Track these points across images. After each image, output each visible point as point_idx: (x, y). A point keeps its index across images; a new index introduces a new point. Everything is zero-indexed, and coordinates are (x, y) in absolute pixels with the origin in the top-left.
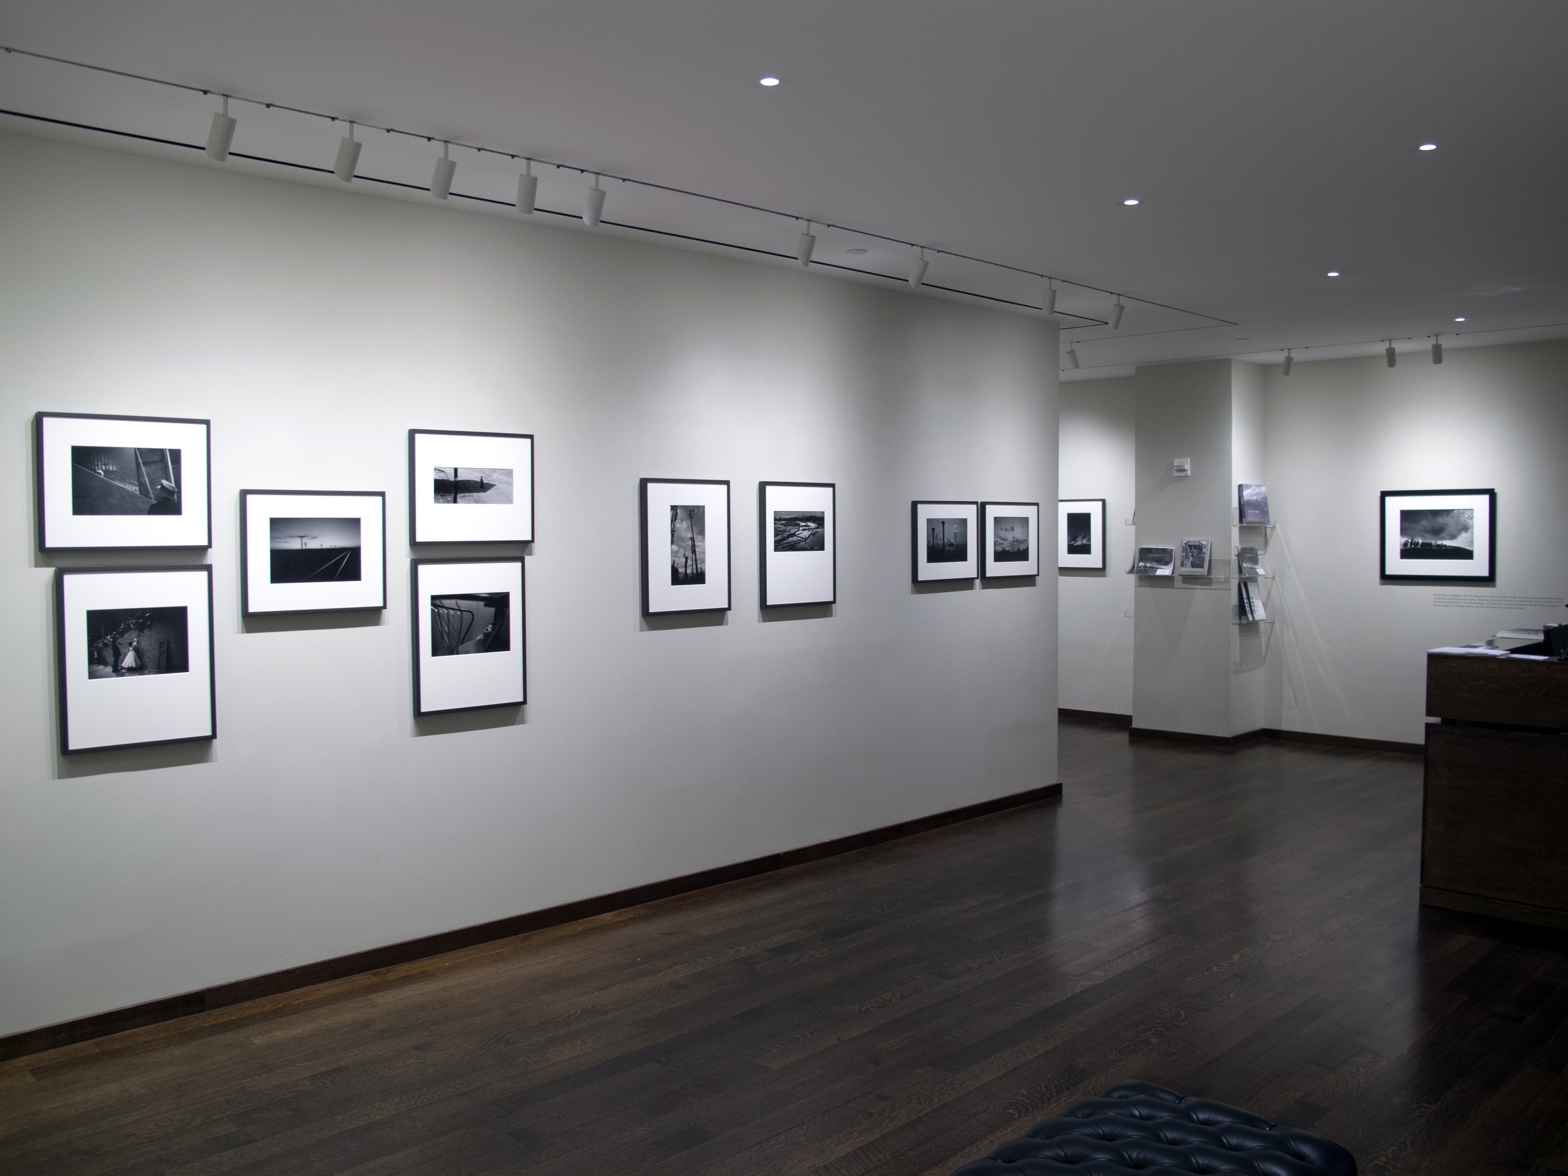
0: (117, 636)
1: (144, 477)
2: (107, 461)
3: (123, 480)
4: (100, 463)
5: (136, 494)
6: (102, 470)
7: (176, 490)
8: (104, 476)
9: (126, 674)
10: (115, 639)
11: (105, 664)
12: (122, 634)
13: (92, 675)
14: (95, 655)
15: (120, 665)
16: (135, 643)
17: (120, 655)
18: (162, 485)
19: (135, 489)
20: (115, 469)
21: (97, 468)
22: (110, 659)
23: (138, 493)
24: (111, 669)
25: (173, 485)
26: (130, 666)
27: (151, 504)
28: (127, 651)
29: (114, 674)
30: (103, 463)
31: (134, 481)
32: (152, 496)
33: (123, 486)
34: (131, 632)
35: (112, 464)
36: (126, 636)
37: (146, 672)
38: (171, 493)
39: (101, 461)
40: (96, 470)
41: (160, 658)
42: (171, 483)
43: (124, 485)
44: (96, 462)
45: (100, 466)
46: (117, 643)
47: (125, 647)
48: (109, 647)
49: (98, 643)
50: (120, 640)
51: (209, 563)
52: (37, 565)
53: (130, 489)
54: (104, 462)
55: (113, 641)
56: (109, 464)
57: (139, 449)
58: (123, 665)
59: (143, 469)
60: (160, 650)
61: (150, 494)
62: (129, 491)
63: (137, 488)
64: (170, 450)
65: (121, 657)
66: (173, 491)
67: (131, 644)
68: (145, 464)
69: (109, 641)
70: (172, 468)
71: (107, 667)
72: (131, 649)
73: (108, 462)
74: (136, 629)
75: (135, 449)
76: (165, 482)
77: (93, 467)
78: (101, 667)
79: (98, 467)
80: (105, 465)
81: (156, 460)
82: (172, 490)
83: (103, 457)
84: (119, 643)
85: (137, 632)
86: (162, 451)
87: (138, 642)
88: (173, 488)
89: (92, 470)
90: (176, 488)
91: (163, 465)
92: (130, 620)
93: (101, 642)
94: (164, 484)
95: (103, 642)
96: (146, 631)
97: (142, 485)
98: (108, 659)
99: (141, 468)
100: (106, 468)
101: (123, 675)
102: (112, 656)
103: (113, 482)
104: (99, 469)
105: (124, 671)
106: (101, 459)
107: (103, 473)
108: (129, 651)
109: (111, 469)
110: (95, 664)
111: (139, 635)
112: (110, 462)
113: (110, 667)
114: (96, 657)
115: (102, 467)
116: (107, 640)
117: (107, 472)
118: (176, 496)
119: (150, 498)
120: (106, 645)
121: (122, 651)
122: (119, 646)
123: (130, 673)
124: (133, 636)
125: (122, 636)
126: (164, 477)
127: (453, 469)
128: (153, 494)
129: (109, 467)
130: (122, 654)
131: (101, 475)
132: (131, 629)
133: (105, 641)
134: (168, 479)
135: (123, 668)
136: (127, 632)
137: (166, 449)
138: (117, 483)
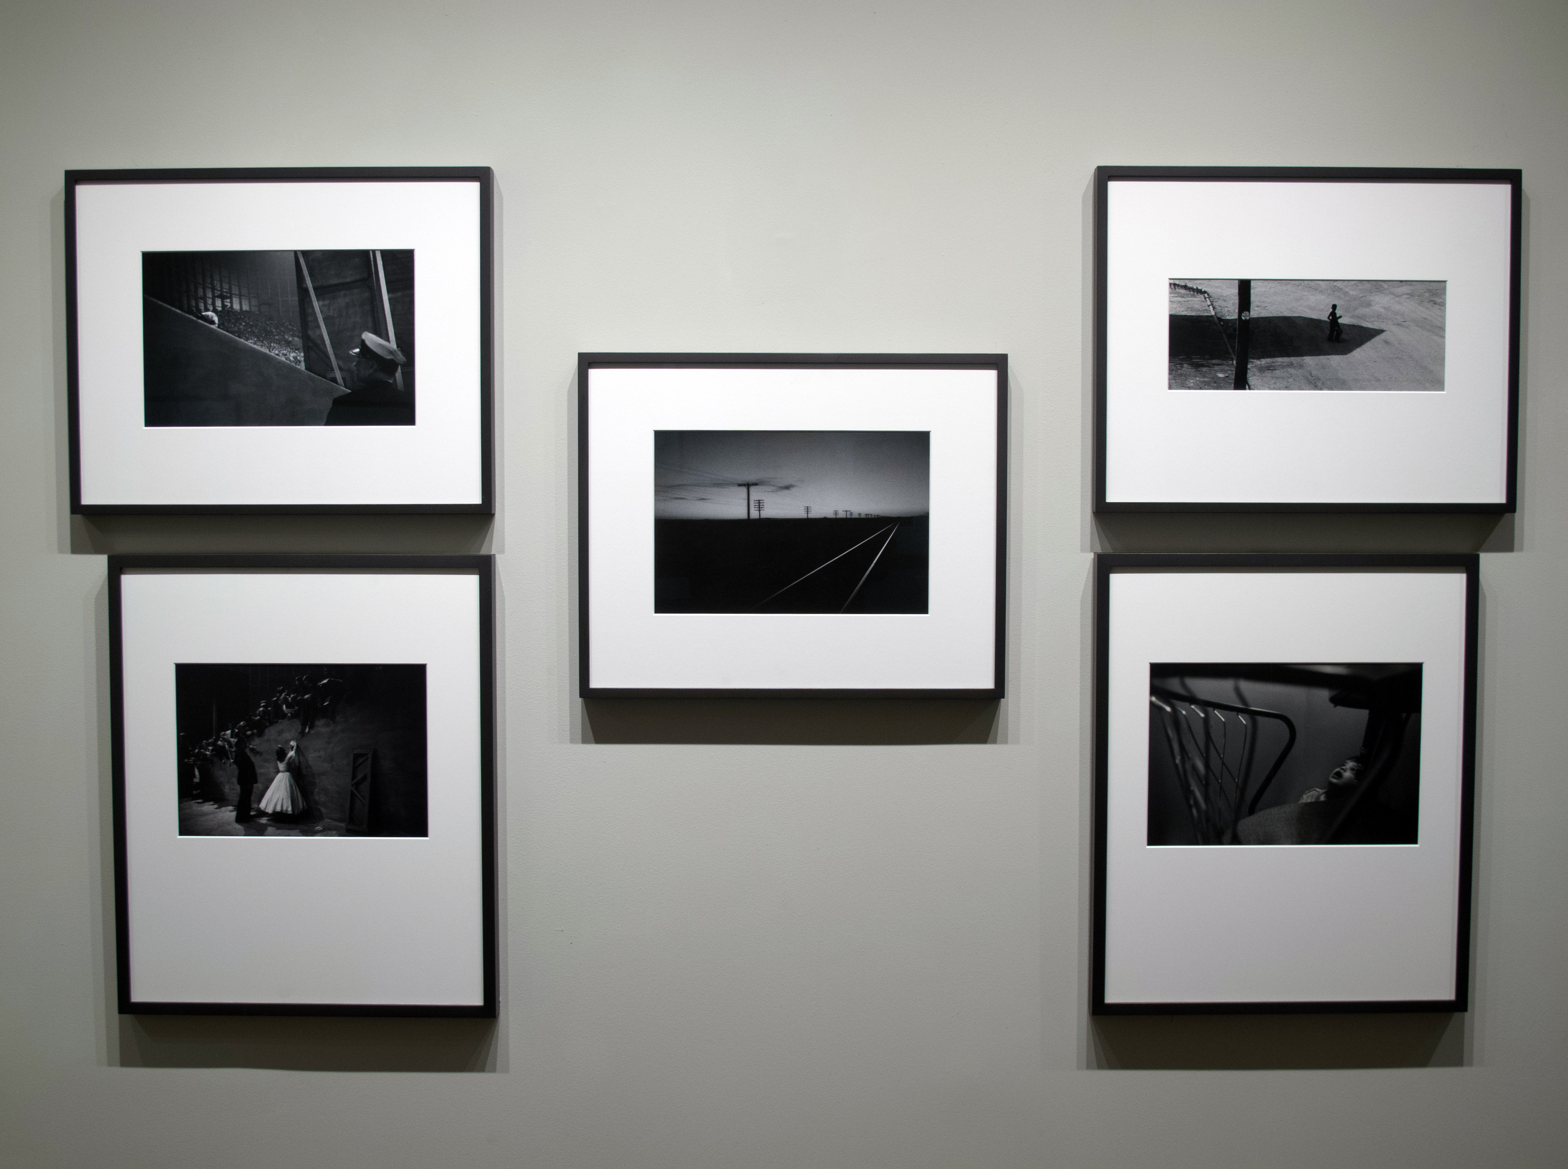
0: (249, 733)
1: (319, 327)
2: (226, 286)
3: (265, 336)
4: (210, 295)
5: (299, 371)
6: (215, 311)
7: (401, 357)
8: (219, 327)
9: (270, 829)
10: (243, 740)
11: (220, 800)
12: (260, 729)
13: (187, 827)
14: (195, 776)
15: (254, 806)
16: (292, 753)
17: (256, 782)
18: (363, 345)
19: (295, 358)
20: (246, 307)
21: (202, 306)
22: (232, 788)
23: (302, 367)
24: (234, 814)
25: (393, 345)
26: (279, 809)
27: (336, 395)
28: (272, 770)
29: (238, 827)
30: (217, 293)
31: (293, 336)
32: (338, 375)
33: (265, 350)
34: (283, 724)
35: (240, 296)
36: (271, 732)
37: (319, 828)
38: (387, 365)
39: (213, 289)
40: (200, 311)
41: (353, 795)
42: (388, 340)
43: (269, 348)
44: (200, 292)
45: (210, 301)
46: (247, 751)
47: (266, 761)
48: (228, 759)
49: (201, 747)
50: (256, 743)
51: (483, 552)
52: (77, 549)
53: (283, 359)
54: (221, 290)
55: (237, 744)
56: (231, 294)
57: (305, 253)
58: (263, 805)
59: (316, 304)
60: (354, 777)
61: (332, 370)
62: (280, 362)
63: (301, 356)
64: (386, 254)
65: (257, 787)
66: (392, 360)
67: (281, 755)
68: (321, 291)
69: (229, 743)
70: (390, 299)
71: (223, 809)
72: (281, 766)
73: (230, 289)
74: (294, 716)
75: (295, 252)
76: (370, 338)
77: (193, 303)
78: (209, 807)
79: (206, 304)
80: (223, 298)
81: (348, 280)
82: (389, 357)
83: (217, 277)
84: (252, 750)
85: (297, 725)
86: (364, 256)
87: (299, 750)
88: (391, 352)
89: (190, 312)
90: (399, 353)
91: (367, 295)
92: (281, 692)
93: (209, 745)
94: (368, 343)
95: (214, 744)
96: (320, 723)
97: (312, 347)
98: (227, 789)
99: (311, 301)
100: (224, 306)
101: (260, 831)
102: (235, 780)
103: (242, 340)
104: (207, 310)
105: (264, 820)
106: (212, 283)
107: (216, 319)
108: (278, 772)
109: (236, 307)
110: (195, 798)
111: (303, 733)
112: (235, 290)
113: (231, 808)
114: (197, 780)
115: (214, 304)
116: (225, 740)
117: (226, 315)
118: (399, 374)
119: (334, 380)
120: (221, 753)
121: (259, 771)
122: (253, 759)
123: (278, 828)
124: (287, 735)
125: (261, 734)
126: (370, 325)
127: (1236, 283)
128: (341, 369)
129: (231, 303)
130: (260, 779)
131: (213, 322)
132: (284, 716)
133: (219, 743)
134: (383, 334)
135: (262, 814)
136: (271, 724)
137: (374, 251)
138: (250, 343)
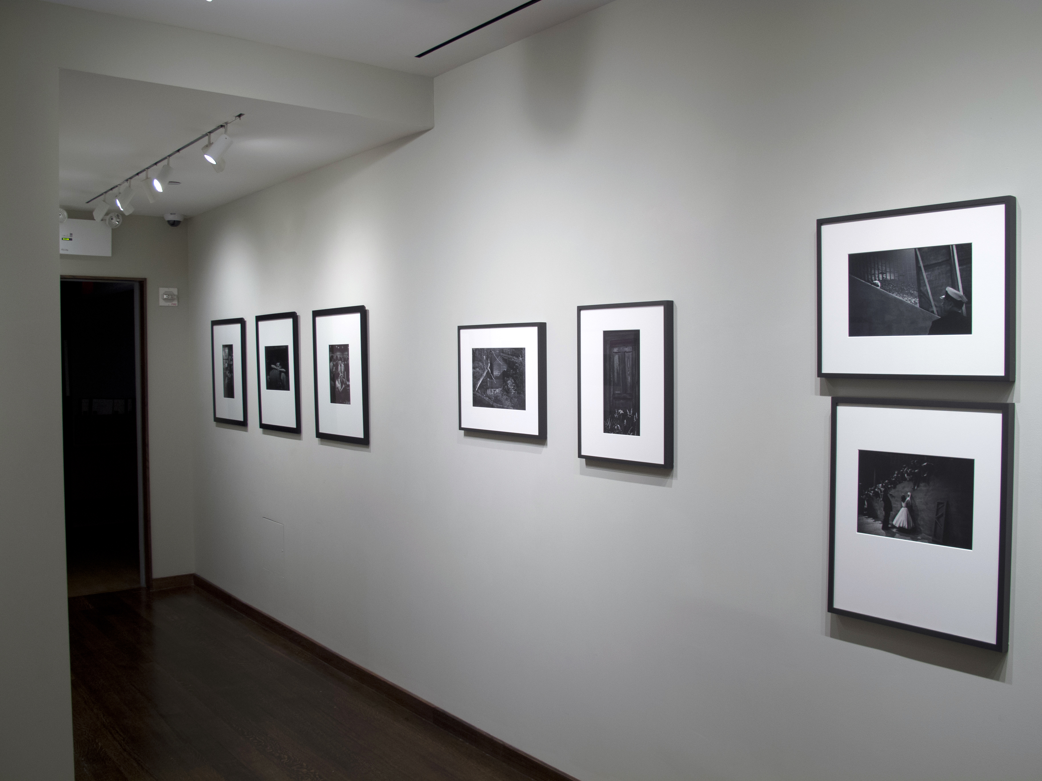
0: (889, 486)
1: (925, 285)
2: (884, 268)
3: (901, 291)
4: (877, 272)
5: (916, 308)
6: (879, 280)
7: (965, 299)
8: (880, 288)
9: (897, 535)
10: (887, 490)
11: (876, 518)
12: (895, 485)
13: (861, 528)
14: (865, 505)
15: (890, 522)
16: (908, 499)
17: (892, 511)
18: (947, 294)
19: (914, 301)
20: (892, 278)
21: (873, 278)
22: (881, 513)
23: (918, 306)
24: (881, 525)
25: (961, 293)
26: (901, 525)
27: (934, 319)
28: (899, 506)
29: (883, 531)
30: (880, 271)
31: (914, 290)
32: (935, 309)
33: (901, 298)
34: (905, 484)
35: (890, 272)
36: (899, 487)
37: (919, 537)
38: (957, 303)
39: (878, 270)
40: (872, 281)
41: (936, 523)
42: (959, 290)
43: (903, 297)
44: (873, 272)
45: (877, 276)
46: (889, 495)
47: (897, 501)
48: (880, 498)
49: (868, 491)
50: (892, 492)
51: (1009, 400)
53: (909, 302)
54: (882, 270)
55: (884, 491)
56: (886, 272)
57: (920, 249)
58: (894, 523)
59: (924, 274)
60: (937, 513)
61: (932, 307)
62: (908, 304)
63: (917, 300)
64: (958, 246)
65: (892, 513)
66: (961, 301)
67: (903, 499)
68: (927, 267)
69: (881, 490)
70: (960, 269)
71: (877, 522)
72: (903, 504)
73: (886, 269)
74: (910, 480)
75: (915, 249)
76: (950, 290)
77: (870, 277)
78: (870, 520)
79: (875, 277)
80: (882, 274)
81: (940, 261)
82: (959, 299)
83: (880, 264)
84: (891, 495)
85: (911, 484)
86: (947, 249)
87: (912, 497)
88: (960, 297)
89: (868, 282)
90: (964, 297)
91: (949, 268)
92: (905, 468)
93: (872, 490)
94: (949, 292)
95: (874, 490)
96: (922, 485)
97: (922, 296)
98: (879, 512)
99: (922, 273)
100: (883, 278)
101: (893, 536)
102: (882, 509)
103: (891, 294)
104: (876, 280)
105: (894, 530)
106: (878, 267)
107: (879, 284)
108: (902, 507)
109: (888, 278)
110: (865, 515)
111: (914, 489)
112: (888, 270)
113: (880, 522)
114: (866, 507)
115: (878, 277)
116: (878, 488)
117: (883, 282)
118: (964, 308)
119: (933, 312)
120: (877, 494)
121: (894, 505)
122: (891, 499)
123: (901, 535)
124: (906, 489)
125: (895, 487)
126: (950, 283)
128: (936, 306)
129: (886, 276)
130: (894, 510)
131: (878, 286)
132: (905, 479)
133: (876, 490)
134: (957, 287)
135: (894, 527)
136: (900, 483)
137: (952, 245)
138: (894, 295)
